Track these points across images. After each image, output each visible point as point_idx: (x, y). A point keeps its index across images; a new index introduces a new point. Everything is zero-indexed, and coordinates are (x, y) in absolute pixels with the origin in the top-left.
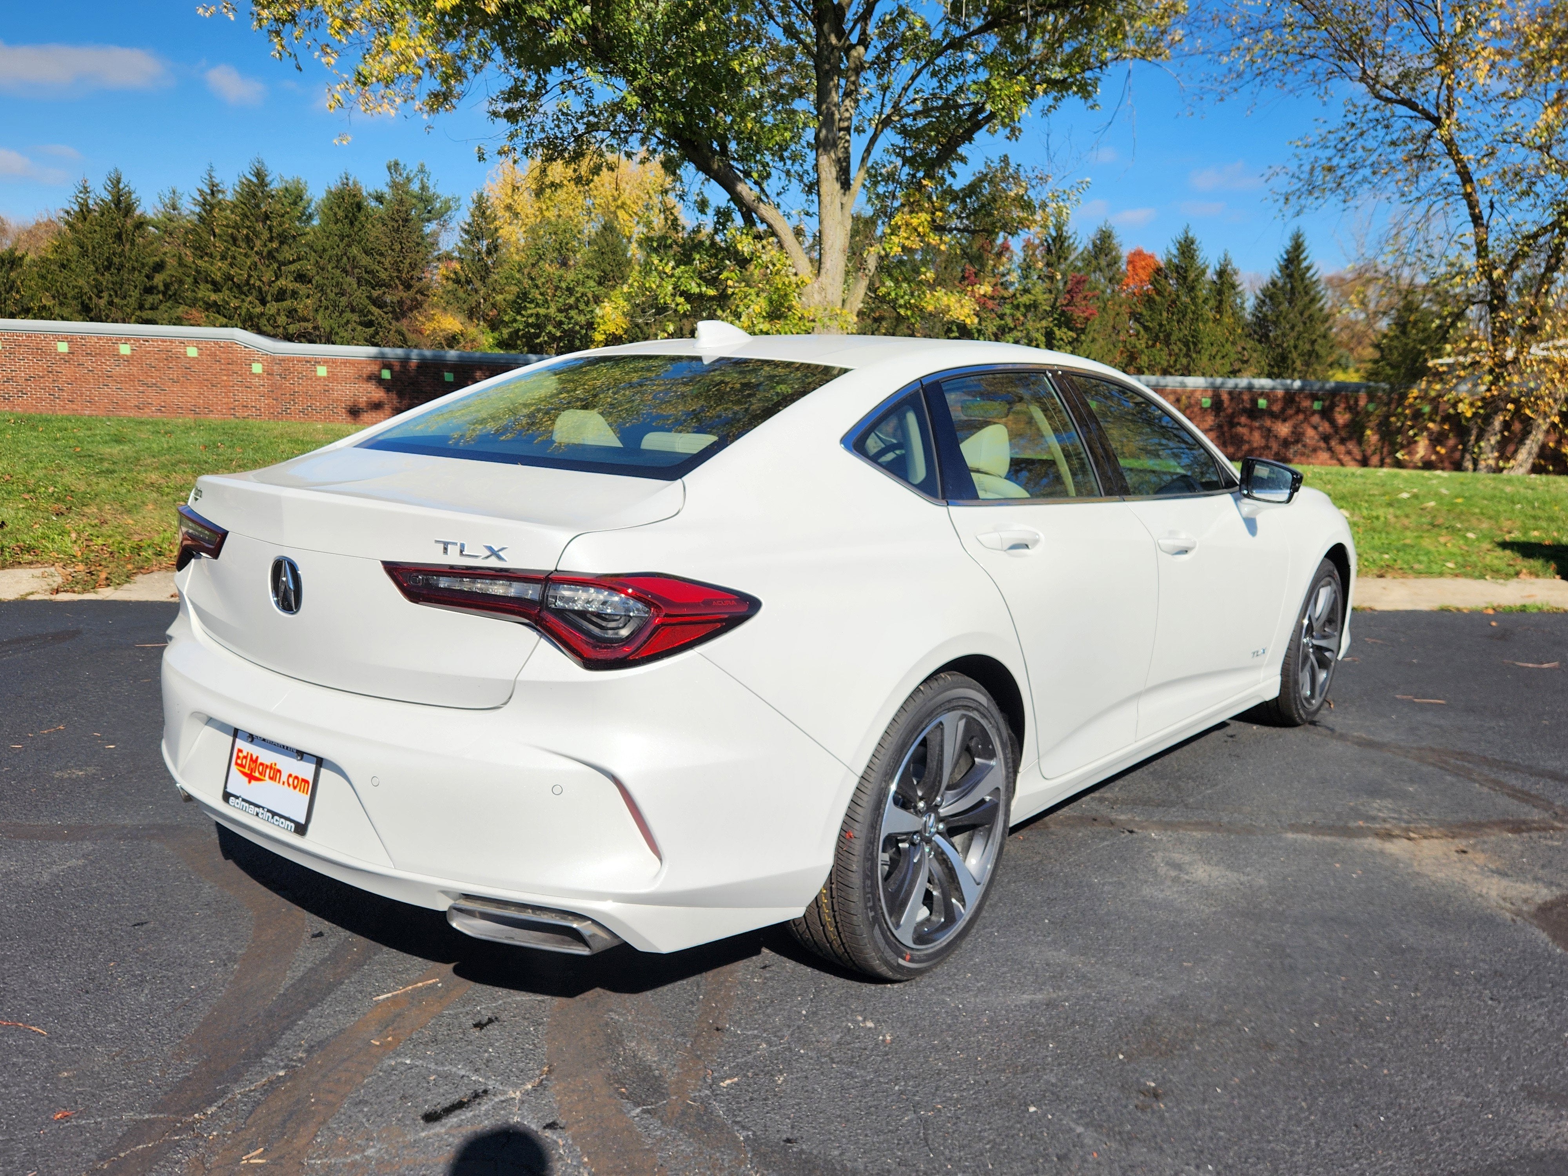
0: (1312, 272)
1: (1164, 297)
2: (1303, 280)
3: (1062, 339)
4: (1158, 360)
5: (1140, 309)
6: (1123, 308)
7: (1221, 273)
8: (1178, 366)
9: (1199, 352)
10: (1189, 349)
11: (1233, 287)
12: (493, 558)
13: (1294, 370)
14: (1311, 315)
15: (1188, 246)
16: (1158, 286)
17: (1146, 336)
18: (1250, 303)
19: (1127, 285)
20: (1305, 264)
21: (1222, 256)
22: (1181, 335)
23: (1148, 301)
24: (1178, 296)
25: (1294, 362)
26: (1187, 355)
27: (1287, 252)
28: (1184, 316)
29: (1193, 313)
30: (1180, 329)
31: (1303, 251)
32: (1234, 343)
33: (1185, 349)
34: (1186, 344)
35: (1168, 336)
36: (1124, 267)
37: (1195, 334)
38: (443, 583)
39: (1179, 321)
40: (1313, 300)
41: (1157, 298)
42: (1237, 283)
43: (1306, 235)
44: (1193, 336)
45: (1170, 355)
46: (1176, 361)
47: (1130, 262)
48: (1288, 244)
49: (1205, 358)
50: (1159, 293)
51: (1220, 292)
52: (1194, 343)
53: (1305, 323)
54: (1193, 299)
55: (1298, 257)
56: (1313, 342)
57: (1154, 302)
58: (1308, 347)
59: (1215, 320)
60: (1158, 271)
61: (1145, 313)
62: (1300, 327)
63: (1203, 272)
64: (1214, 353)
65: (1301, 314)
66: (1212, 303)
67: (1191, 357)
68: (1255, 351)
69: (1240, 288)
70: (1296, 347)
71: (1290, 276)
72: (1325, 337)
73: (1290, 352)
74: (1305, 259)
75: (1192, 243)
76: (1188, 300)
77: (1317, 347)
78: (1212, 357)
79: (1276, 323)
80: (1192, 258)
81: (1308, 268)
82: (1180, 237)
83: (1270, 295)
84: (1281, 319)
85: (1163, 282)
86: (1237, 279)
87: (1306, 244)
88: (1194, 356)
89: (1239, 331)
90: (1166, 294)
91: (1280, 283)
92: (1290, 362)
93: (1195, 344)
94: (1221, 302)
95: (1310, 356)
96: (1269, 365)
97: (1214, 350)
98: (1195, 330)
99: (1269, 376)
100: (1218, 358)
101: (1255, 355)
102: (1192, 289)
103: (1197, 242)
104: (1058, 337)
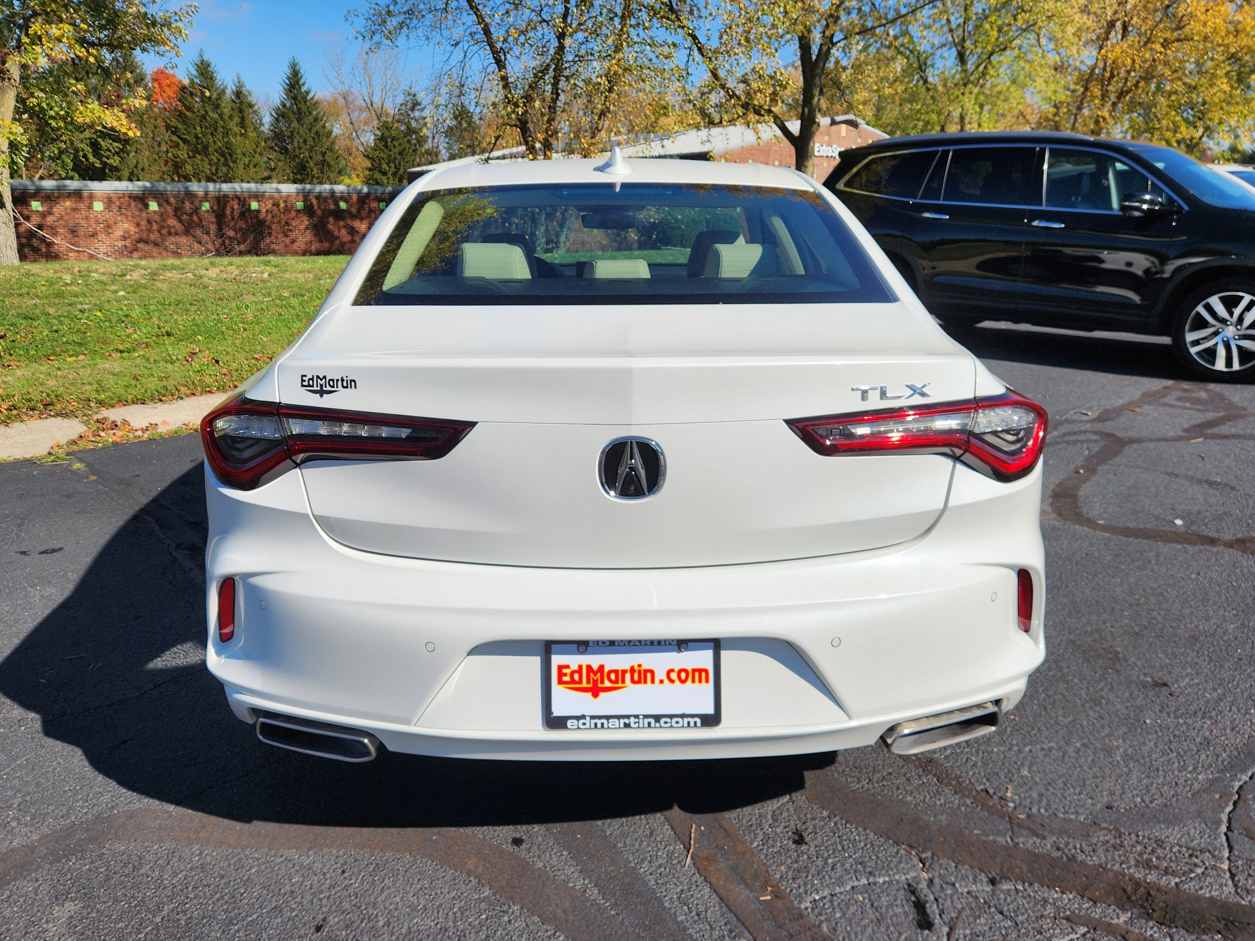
0: (310, 96)
1: (194, 112)
2: (305, 102)
3: (109, 150)
4: (201, 169)
5: (174, 122)
6: (158, 122)
7: (238, 94)
8: (220, 174)
9: (235, 162)
10: (226, 159)
11: (251, 106)
12: (916, 396)
13: (313, 177)
14: (317, 132)
15: (206, 69)
16: (186, 103)
17: (186, 147)
18: (267, 120)
19: (157, 101)
20: (303, 89)
21: (236, 78)
22: (216, 147)
23: (179, 116)
24: (206, 112)
25: (312, 170)
26: (226, 164)
27: (288, 78)
28: (216, 130)
29: (223, 128)
30: (214, 141)
31: (301, 77)
32: (261, 154)
33: (222, 159)
34: (223, 155)
35: (206, 147)
36: (150, 84)
37: (228, 146)
38: (862, 430)
39: (212, 135)
40: (316, 119)
41: (188, 114)
42: (253, 103)
43: (301, 64)
44: (227, 148)
45: (210, 164)
46: (217, 170)
47: (154, 80)
48: (288, 71)
49: (241, 167)
50: (188, 109)
51: (241, 111)
52: (229, 153)
53: (314, 138)
54: (221, 115)
55: (298, 83)
56: (324, 154)
57: (186, 117)
58: (320, 157)
59: (242, 135)
60: (183, 88)
61: (180, 126)
62: (310, 142)
63: (223, 92)
64: (247, 163)
65: (310, 130)
66: (236, 119)
67: (229, 166)
68: (280, 160)
69: (256, 107)
70: (311, 158)
71: (295, 98)
72: (331, 150)
73: (307, 161)
74: (303, 85)
75: (209, 66)
76: (216, 116)
77: (327, 158)
78: (246, 166)
79: (291, 137)
80: (211, 78)
81: (307, 93)
82: (197, 60)
83: (281, 114)
84: (295, 134)
85: (190, 99)
86: (252, 99)
87: (302, 71)
88: (232, 165)
89: (263, 144)
90: (195, 110)
91: (288, 104)
92: (309, 170)
93: (231, 155)
94: (243, 118)
95: (323, 165)
96: (293, 173)
97: (246, 160)
98: (228, 143)
99: (295, 182)
100: (251, 166)
101: (280, 164)
102: (217, 107)
103: (213, 65)
104: (105, 148)
